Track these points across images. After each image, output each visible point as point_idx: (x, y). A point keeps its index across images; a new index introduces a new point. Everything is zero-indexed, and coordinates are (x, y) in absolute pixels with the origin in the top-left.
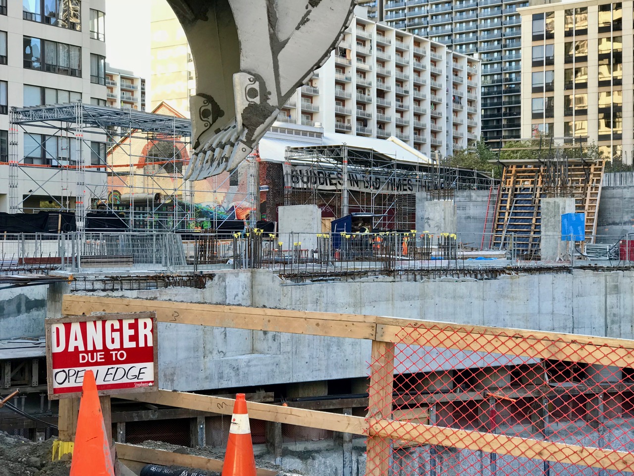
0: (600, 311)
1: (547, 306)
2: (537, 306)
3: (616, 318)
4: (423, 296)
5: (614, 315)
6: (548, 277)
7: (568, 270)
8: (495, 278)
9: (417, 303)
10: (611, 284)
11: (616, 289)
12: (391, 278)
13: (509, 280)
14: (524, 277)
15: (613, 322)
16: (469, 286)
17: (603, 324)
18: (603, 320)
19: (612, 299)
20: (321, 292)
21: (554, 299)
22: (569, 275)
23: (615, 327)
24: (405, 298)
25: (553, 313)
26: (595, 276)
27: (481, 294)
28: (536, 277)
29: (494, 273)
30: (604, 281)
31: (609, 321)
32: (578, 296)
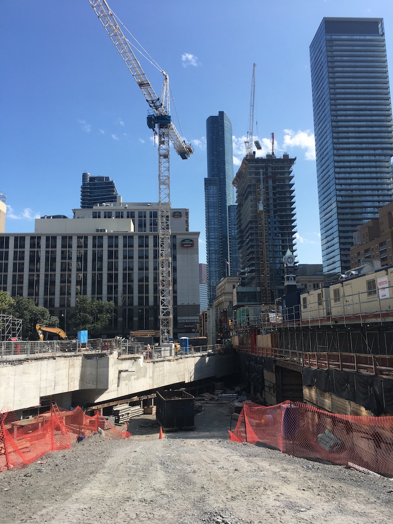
0: (66, 376)
1: (44, 376)
2: (39, 377)
3: (73, 379)
5: (72, 378)
6: (45, 362)
8: (21, 364)
10: (71, 363)
11: (73, 366)
13: (28, 365)
14: (34, 363)
15: (71, 382)
16: (8, 369)
17: (67, 383)
18: (67, 381)
19: (71, 371)
21: (47, 372)
22: (54, 360)
23: (72, 383)
25: (46, 380)
26: (65, 360)
27: (14, 373)
28: (39, 362)
29: (20, 361)
30: (68, 362)
31: (70, 381)
32: (57, 370)
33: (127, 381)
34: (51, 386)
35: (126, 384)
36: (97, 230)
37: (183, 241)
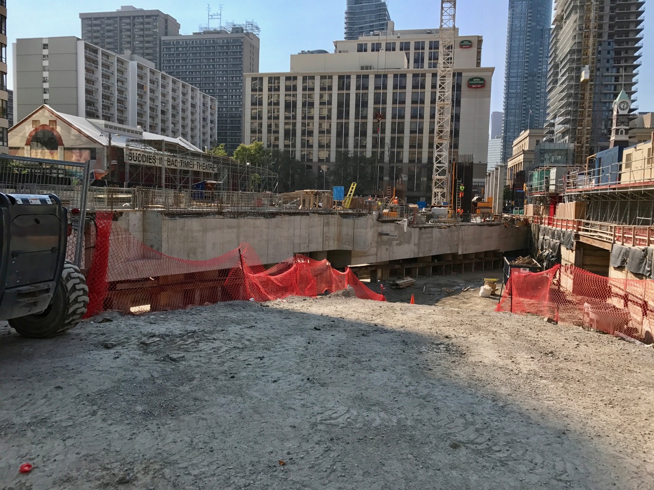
0: (321, 235)
1: (297, 232)
2: (293, 233)
4: (238, 226)
5: (327, 237)
6: (298, 217)
7: (307, 214)
8: (274, 217)
9: (235, 230)
10: (325, 221)
11: (328, 224)
12: (222, 217)
13: (280, 219)
14: (287, 218)
15: (326, 240)
16: (261, 222)
17: (322, 241)
19: (326, 229)
20: (184, 224)
21: (301, 228)
22: (308, 217)
23: (327, 242)
24: (229, 227)
25: (300, 236)
26: (319, 217)
27: (267, 226)
28: (292, 217)
29: (273, 215)
30: (322, 220)
31: (324, 239)
32: (311, 227)
33: (387, 246)
34: (305, 243)
35: (387, 249)
36: (362, 68)
37: (471, 79)
